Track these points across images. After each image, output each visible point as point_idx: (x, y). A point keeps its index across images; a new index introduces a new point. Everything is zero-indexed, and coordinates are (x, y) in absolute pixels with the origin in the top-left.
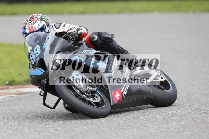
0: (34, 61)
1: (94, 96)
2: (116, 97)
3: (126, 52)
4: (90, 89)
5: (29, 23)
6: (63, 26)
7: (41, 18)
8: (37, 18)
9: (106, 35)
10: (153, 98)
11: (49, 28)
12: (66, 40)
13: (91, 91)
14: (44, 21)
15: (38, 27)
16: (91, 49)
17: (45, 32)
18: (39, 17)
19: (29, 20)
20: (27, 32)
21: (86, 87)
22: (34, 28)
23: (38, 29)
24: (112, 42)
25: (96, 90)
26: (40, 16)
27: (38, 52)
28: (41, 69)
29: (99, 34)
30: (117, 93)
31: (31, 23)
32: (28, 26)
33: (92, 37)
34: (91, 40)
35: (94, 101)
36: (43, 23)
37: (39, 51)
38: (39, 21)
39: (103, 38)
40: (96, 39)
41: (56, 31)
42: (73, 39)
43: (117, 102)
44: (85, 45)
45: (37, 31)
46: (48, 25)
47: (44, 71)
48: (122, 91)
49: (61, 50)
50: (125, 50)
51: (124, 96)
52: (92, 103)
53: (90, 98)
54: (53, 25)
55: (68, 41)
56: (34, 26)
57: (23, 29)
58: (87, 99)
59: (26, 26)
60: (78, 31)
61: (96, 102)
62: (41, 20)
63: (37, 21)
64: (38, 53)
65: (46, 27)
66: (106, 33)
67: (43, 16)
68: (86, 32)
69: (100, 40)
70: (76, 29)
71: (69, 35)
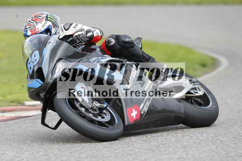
0: (32, 70)
2: (132, 115)
3: (152, 59)
4: (96, 105)
5: (31, 23)
6: (74, 27)
9: (125, 38)
10: (184, 117)
11: (57, 30)
13: (98, 107)
14: (50, 21)
15: (42, 28)
18: (44, 16)
19: (32, 20)
20: (29, 35)
21: (92, 102)
22: (37, 30)
23: (42, 31)
24: (134, 47)
25: (106, 107)
26: (46, 15)
28: (39, 80)
29: (117, 38)
30: (134, 110)
31: (34, 23)
32: (30, 27)
34: (107, 44)
35: (104, 120)
36: (49, 23)
37: (38, 57)
38: (44, 21)
39: (122, 42)
40: (112, 44)
41: (65, 33)
43: (134, 121)
44: (99, 51)
45: (41, 33)
46: (55, 25)
47: (42, 83)
48: (141, 108)
49: (64, 57)
50: (150, 58)
51: (143, 114)
54: (62, 26)
55: (73, 46)
56: (37, 27)
57: (24, 31)
59: (28, 27)
62: (47, 20)
63: (41, 20)
64: (36, 60)
65: (53, 28)
66: (126, 36)
67: (49, 15)
68: (100, 35)
69: (117, 45)
70: (85, 31)
71: (76, 39)
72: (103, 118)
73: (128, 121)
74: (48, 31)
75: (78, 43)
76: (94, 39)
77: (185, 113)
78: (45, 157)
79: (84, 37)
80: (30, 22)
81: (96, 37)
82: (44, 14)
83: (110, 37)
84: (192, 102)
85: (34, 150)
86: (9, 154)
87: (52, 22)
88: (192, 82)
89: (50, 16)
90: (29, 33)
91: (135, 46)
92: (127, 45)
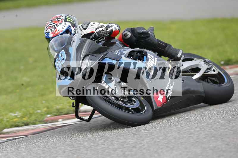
1: (132, 101)
7: (66, 19)
8: (61, 19)
9: (140, 30)
11: (76, 30)
12: (94, 41)
15: (62, 29)
16: (126, 47)
17: (71, 34)
18: (62, 18)
19: (52, 23)
20: (51, 37)
22: (58, 32)
24: (149, 37)
26: (64, 17)
27: (63, 58)
31: (54, 26)
32: (51, 30)
33: (125, 35)
35: (133, 106)
36: (69, 24)
37: (64, 56)
38: (63, 23)
39: (137, 34)
40: (129, 36)
41: (84, 32)
42: (102, 39)
43: (161, 105)
44: (119, 44)
45: (62, 34)
46: (74, 25)
49: (90, 53)
52: (130, 109)
53: (127, 104)
54: (80, 25)
55: (96, 42)
56: (58, 29)
57: (46, 34)
58: (124, 105)
59: (49, 30)
60: (107, 29)
61: (135, 107)
65: (72, 28)
66: (140, 28)
67: (67, 16)
68: (118, 30)
69: (133, 37)
70: (105, 27)
71: (97, 35)
72: (132, 104)
73: (156, 105)
74: (68, 31)
75: (100, 39)
76: (113, 33)
77: (205, 92)
78: (165, 141)
79: (105, 33)
80: (50, 25)
81: (115, 32)
82: (62, 16)
83: (126, 31)
84: (209, 81)
85: (153, 136)
86: (130, 142)
87: (71, 22)
88: (207, 62)
89: (69, 17)
90: (51, 35)
91: (151, 36)
92: (143, 36)
